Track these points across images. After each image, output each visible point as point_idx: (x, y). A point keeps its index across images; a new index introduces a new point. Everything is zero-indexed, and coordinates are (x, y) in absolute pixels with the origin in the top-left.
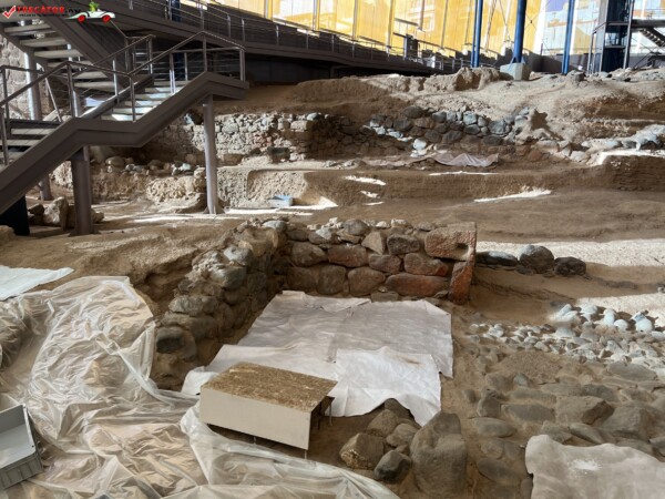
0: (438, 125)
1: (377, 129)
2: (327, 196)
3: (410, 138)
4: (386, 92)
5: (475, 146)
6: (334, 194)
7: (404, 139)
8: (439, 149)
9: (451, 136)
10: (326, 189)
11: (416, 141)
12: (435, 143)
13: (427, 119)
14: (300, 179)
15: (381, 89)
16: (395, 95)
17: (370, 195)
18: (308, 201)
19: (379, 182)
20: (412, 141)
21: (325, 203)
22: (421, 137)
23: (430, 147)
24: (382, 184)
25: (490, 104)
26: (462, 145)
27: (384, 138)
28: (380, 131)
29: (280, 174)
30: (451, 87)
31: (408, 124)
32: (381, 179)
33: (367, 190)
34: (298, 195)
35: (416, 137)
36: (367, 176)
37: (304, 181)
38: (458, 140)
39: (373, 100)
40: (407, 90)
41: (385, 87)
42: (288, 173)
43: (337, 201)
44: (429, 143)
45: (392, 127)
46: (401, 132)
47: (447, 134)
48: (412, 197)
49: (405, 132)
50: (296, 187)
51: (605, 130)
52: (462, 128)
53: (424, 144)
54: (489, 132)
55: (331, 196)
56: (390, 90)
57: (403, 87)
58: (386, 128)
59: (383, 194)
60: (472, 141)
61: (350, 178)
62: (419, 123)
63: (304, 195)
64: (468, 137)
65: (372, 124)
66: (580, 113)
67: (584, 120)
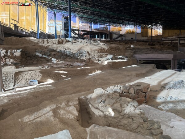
0: (59, 54)
1: (39, 55)
2: (50, 78)
3: (51, 58)
4: (37, 43)
5: (71, 60)
6: (52, 77)
7: (49, 58)
8: (60, 61)
9: (63, 57)
10: (49, 76)
11: (53, 58)
12: (59, 59)
13: (56, 52)
14: (38, 73)
15: (35, 42)
16: (41, 44)
17: (64, 76)
18: (43, 81)
19: (65, 72)
20: (52, 58)
21: (50, 81)
22: (55, 57)
23: (57, 60)
24: (67, 73)
25: (71, 48)
26: (67, 60)
27: (42, 57)
28: (40, 55)
29: (30, 72)
30: (57, 43)
31: (50, 53)
32: (66, 71)
33: (63, 75)
34: (39, 79)
35: (53, 57)
36: (62, 71)
37: (40, 74)
38: (66, 58)
39: (33, 46)
40: (44, 43)
41: (36, 42)
42: (33, 72)
43: (54, 80)
44: (57, 59)
45: (45, 54)
46: (48, 56)
47: (63, 56)
48: (75, 76)
49: (49, 56)
50: (37, 76)
51: (102, 56)
52: (66, 55)
53: (56, 59)
54: (74, 56)
55: (52, 78)
56: (38, 43)
57: (42, 42)
58: (42, 55)
59: (68, 76)
60: (70, 58)
61: (57, 72)
62: (53, 53)
63: (41, 79)
64: (68, 57)
65: (37, 53)
66: (97, 52)
67: (98, 54)
